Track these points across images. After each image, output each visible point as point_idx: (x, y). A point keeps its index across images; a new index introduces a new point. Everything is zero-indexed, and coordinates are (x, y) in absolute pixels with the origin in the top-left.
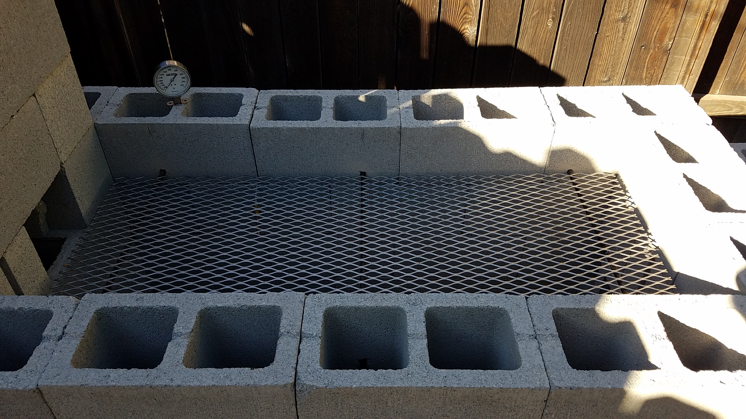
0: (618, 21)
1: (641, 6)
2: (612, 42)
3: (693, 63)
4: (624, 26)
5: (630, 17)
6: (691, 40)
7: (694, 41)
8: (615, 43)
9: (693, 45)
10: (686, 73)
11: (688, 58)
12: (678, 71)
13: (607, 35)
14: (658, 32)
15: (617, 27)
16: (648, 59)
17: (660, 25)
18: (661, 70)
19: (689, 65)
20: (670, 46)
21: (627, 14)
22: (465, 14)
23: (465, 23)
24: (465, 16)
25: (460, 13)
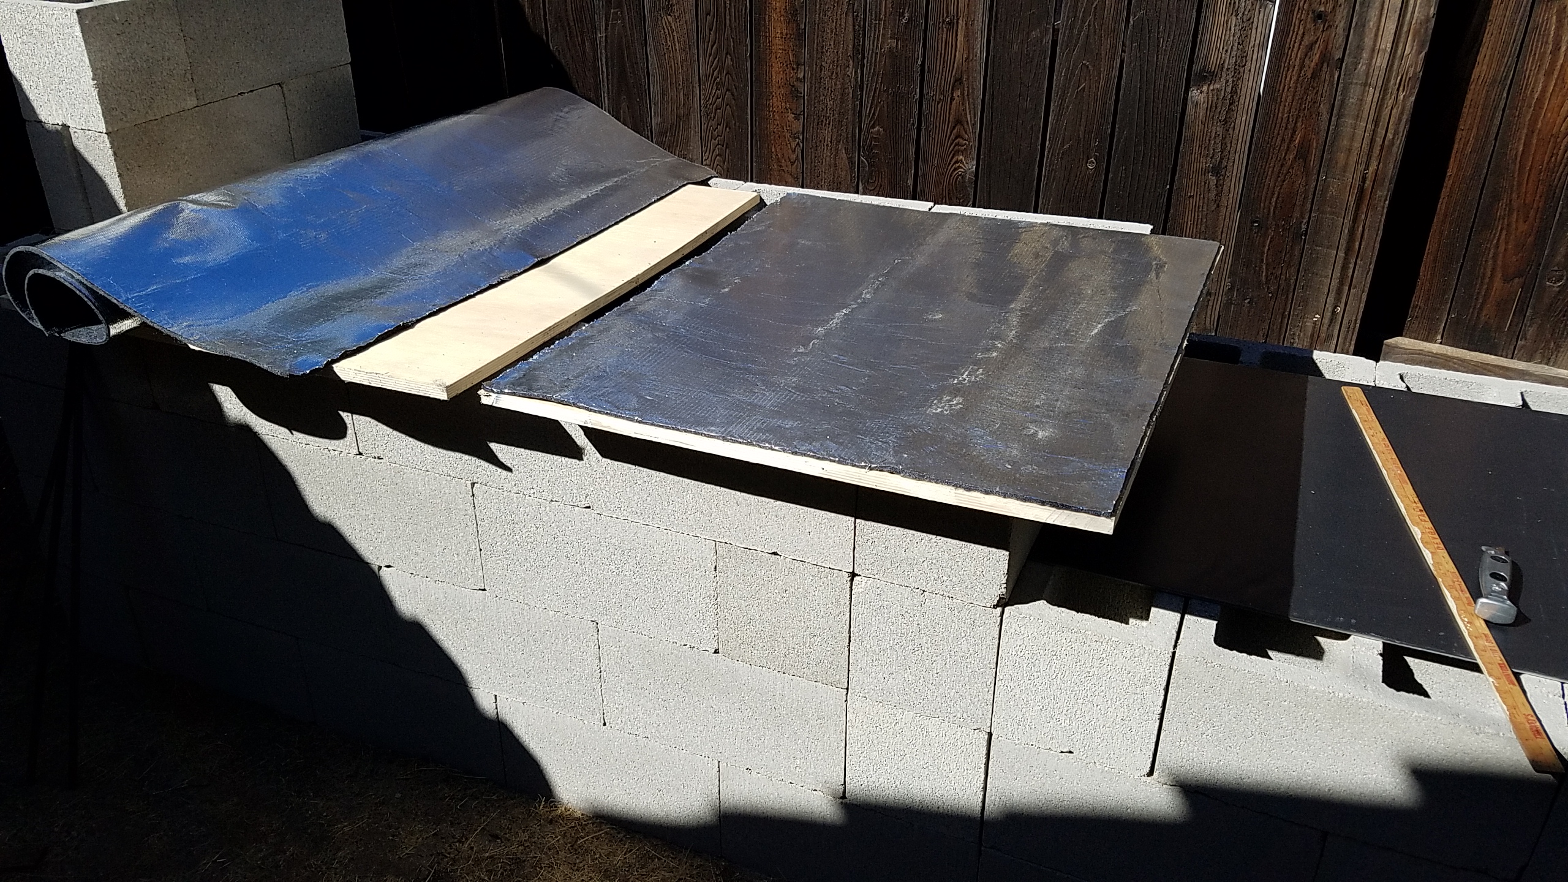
0: (1206, 172)
1: (1243, 150)
2: (1199, 208)
3: (1352, 266)
4: (1217, 181)
5: (1226, 166)
6: (1342, 220)
7: (1348, 222)
8: (1205, 209)
9: (1346, 231)
10: (1341, 283)
11: (1341, 254)
12: (1326, 277)
13: (1189, 194)
14: (1277, 198)
15: (1205, 183)
16: (1267, 247)
17: (1281, 186)
18: (1293, 270)
19: (1345, 267)
20: (1304, 227)
21: (1221, 162)
22: (956, 138)
23: (958, 151)
24: (957, 141)
25: (950, 135)
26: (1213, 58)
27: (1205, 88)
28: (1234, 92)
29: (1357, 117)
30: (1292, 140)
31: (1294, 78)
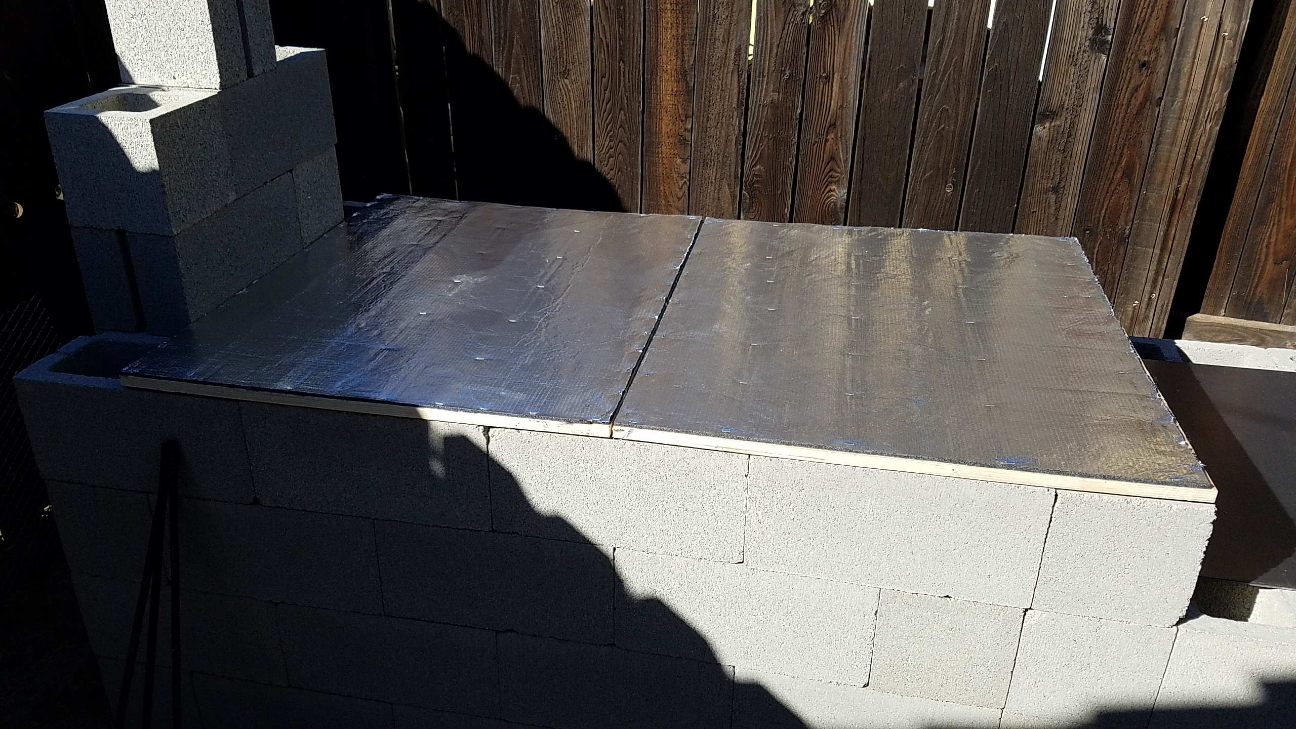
0: (1047, 191)
1: (1078, 172)
2: (1040, 221)
3: (1166, 260)
4: (1056, 198)
5: (1064, 186)
6: (1158, 225)
7: (1163, 227)
8: (1045, 222)
9: (1162, 234)
10: (1157, 273)
11: (1157, 251)
12: (1144, 270)
13: (1032, 210)
14: (1106, 210)
15: (1046, 201)
16: (1096, 249)
17: (1110, 200)
18: (1118, 266)
19: (1160, 262)
20: (1127, 232)
21: (1059, 183)
22: (830, 171)
23: (831, 182)
24: (830, 174)
25: (824, 170)
26: (1055, 101)
27: (1047, 125)
28: (1072, 126)
29: (1172, 144)
30: (1119, 163)
31: (1122, 115)
